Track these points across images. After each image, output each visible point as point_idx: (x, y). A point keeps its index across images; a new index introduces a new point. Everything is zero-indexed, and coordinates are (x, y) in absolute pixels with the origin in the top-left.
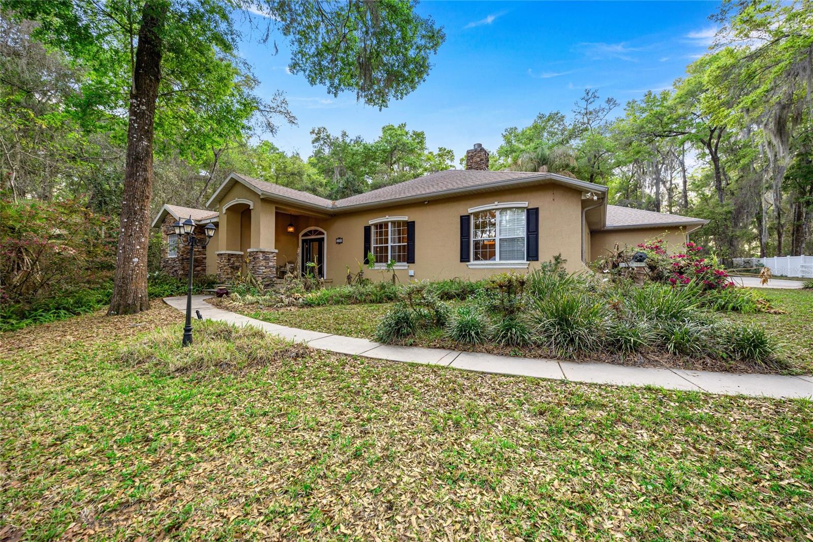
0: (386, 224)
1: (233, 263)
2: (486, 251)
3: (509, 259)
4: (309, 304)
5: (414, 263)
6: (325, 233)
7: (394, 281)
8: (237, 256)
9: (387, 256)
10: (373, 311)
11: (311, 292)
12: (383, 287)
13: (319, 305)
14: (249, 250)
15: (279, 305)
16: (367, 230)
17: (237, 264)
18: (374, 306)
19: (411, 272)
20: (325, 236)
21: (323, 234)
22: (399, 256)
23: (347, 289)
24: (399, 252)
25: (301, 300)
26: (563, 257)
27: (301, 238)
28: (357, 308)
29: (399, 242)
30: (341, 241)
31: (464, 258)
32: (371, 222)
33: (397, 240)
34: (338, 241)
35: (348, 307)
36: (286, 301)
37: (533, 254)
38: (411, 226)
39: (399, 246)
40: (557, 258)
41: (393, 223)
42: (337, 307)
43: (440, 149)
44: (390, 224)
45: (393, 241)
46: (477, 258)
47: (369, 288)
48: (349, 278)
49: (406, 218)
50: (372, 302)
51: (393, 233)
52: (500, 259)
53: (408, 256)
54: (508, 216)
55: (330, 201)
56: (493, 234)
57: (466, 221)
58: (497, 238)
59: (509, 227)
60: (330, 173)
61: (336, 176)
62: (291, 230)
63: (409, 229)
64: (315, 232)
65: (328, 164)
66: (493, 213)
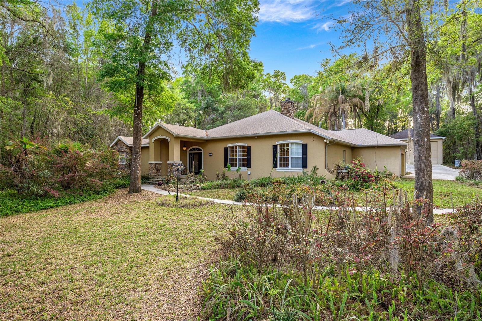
0: (236, 147)
1: (157, 168)
2: (285, 163)
3: (295, 167)
4: (203, 189)
5: (250, 167)
6: (203, 150)
7: (240, 178)
8: (159, 164)
9: (236, 164)
10: (231, 191)
11: (203, 183)
12: (235, 181)
13: (208, 189)
14: (168, 162)
15: (191, 189)
16: (226, 150)
17: (159, 168)
18: (232, 190)
19: (249, 173)
20: (203, 152)
21: (201, 150)
22: (243, 164)
23: (219, 182)
24: (243, 162)
25: (200, 187)
26: (317, 167)
27: (188, 152)
28: (224, 191)
29: (243, 157)
30: (211, 154)
31: (275, 166)
32: (228, 146)
33: (242, 156)
34: (210, 154)
35: (220, 190)
36: (194, 187)
37: (305, 165)
38: (248, 149)
39: (243, 159)
40: (315, 168)
41: (240, 146)
42: (216, 190)
43: (276, 72)
44: (238, 147)
45: (240, 155)
46: (281, 166)
47: (229, 181)
48: (218, 176)
49: (246, 145)
50: (230, 188)
51: (240, 151)
52: (291, 167)
53: (247, 163)
54: (294, 147)
55: (204, 132)
56: (288, 154)
57: (275, 148)
58: (290, 157)
59: (295, 152)
60: (195, 94)
61: (199, 97)
62: (185, 149)
63: (248, 150)
64: (197, 149)
65: (193, 89)
66: (287, 145)
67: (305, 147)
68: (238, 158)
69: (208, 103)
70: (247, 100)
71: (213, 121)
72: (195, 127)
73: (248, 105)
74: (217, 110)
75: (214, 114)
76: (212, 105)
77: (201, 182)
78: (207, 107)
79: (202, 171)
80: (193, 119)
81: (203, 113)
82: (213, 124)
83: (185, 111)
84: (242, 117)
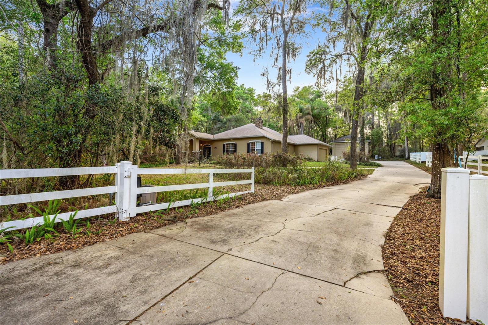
2: (253, 152)
6: (211, 146)
9: (229, 153)
14: (193, 152)
16: (224, 145)
22: (233, 152)
27: (203, 147)
32: (225, 143)
34: (215, 148)
37: (262, 153)
39: (233, 150)
44: (230, 144)
45: (231, 148)
49: (235, 143)
51: (231, 146)
54: (258, 144)
55: (212, 136)
56: (255, 148)
57: (248, 144)
58: (256, 149)
59: (258, 146)
60: (207, 110)
61: (210, 112)
62: (201, 145)
63: (235, 146)
64: (208, 145)
65: (206, 107)
66: (255, 143)
67: (262, 143)
68: (230, 150)
69: (215, 117)
70: (241, 115)
71: (219, 128)
72: (207, 132)
73: (241, 118)
74: (222, 122)
75: (219, 124)
76: (218, 118)
77: (210, 161)
78: (215, 120)
79: (211, 155)
80: (205, 128)
81: (212, 123)
82: (218, 130)
83: (200, 123)
84: (237, 127)
